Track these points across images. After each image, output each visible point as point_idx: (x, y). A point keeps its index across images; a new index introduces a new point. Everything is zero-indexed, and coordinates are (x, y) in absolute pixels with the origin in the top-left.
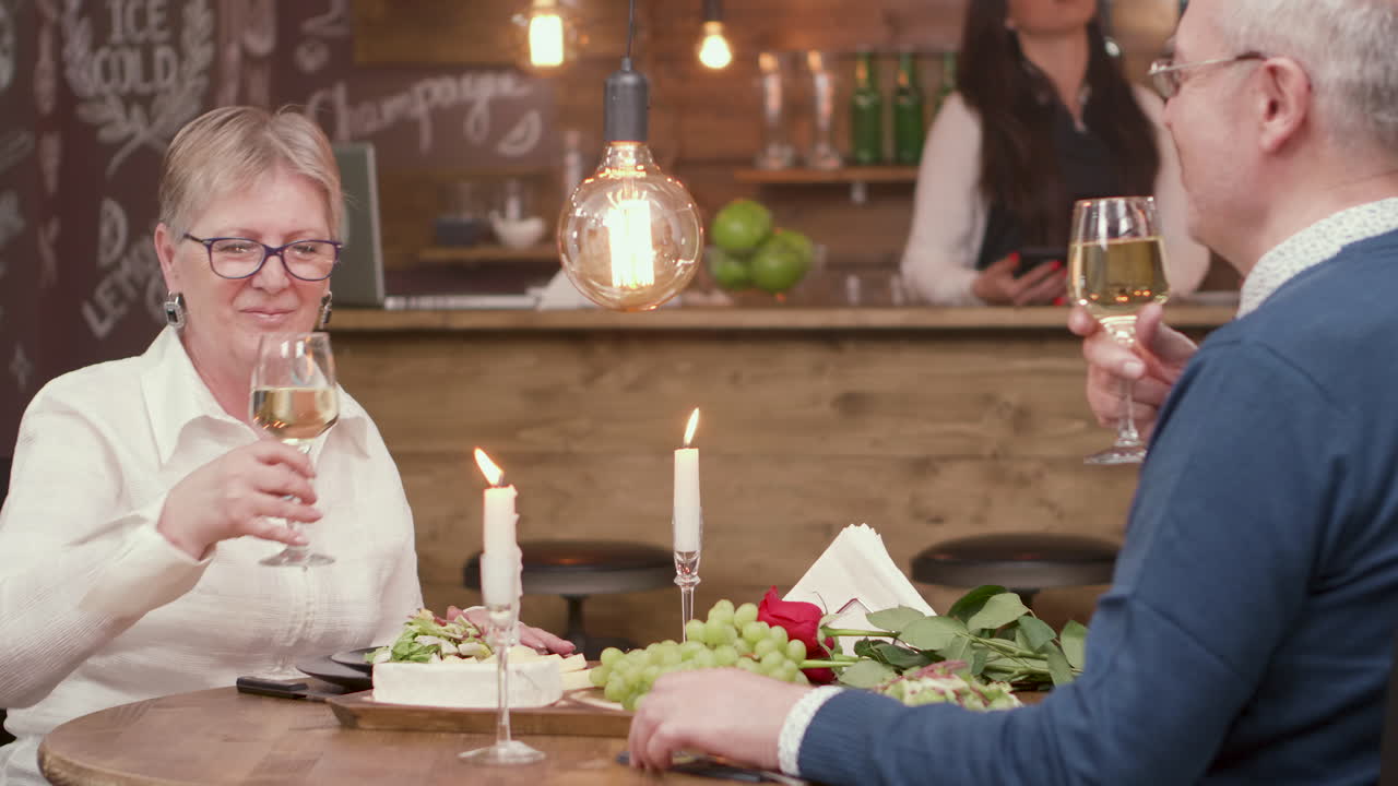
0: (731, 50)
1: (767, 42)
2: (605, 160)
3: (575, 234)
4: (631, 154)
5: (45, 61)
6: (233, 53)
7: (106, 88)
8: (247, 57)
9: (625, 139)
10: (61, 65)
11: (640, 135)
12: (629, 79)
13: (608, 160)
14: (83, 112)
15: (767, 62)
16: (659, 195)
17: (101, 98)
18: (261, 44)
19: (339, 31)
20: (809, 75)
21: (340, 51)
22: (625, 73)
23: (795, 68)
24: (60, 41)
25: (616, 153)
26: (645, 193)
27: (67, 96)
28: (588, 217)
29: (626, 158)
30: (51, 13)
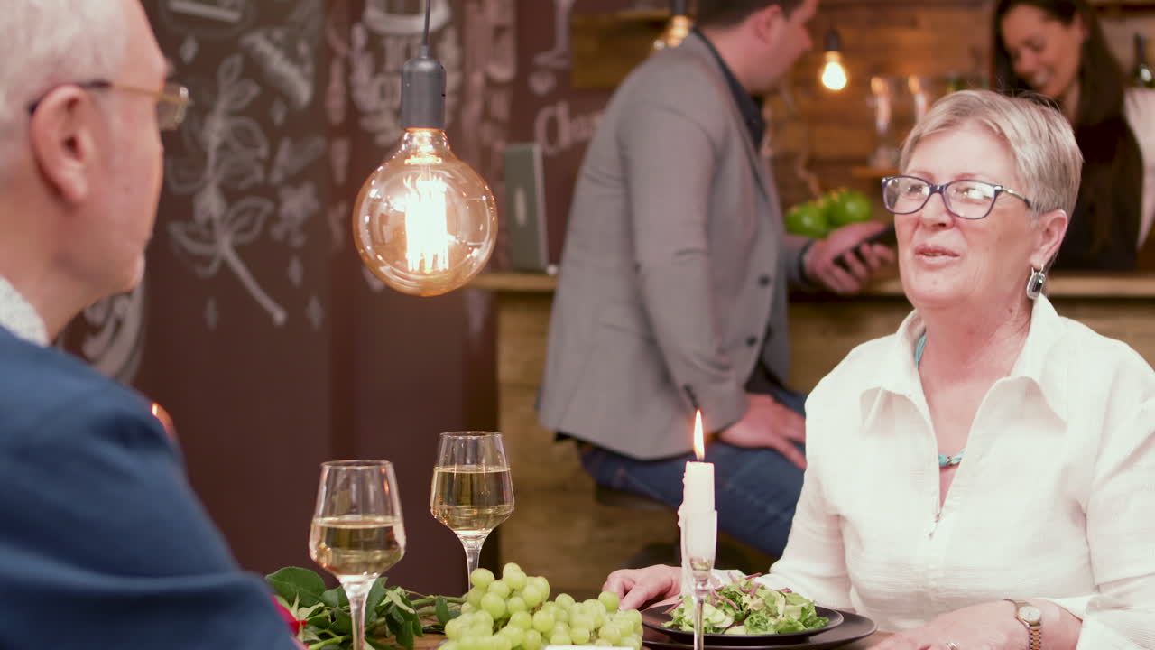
0: (847, 75)
1: (879, 70)
2: (400, 147)
3: (367, 219)
4: (427, 140)
5: (336, 85)
6: (477, 79)
7: (384, 105)
8: (491, 83)
9: (420, 126)
10: (349, 88)
11: (435, 122)
12: (426, 66)
13: (403, 147)
14: (366, 123)
15: (878, 85)
16: (454, 181)
17: (377, 113)
18: (503, 72)
19: (562, 64)
20: (910, 97)
21: (563, 77)
22: (420, 60)
23: (900, 90)
24: (349, 69)
25: (411, 137)
26: (441, 179)
27: (354, 111)
28: (380, 200)
29: (422, 143)
30: (341, 48)
